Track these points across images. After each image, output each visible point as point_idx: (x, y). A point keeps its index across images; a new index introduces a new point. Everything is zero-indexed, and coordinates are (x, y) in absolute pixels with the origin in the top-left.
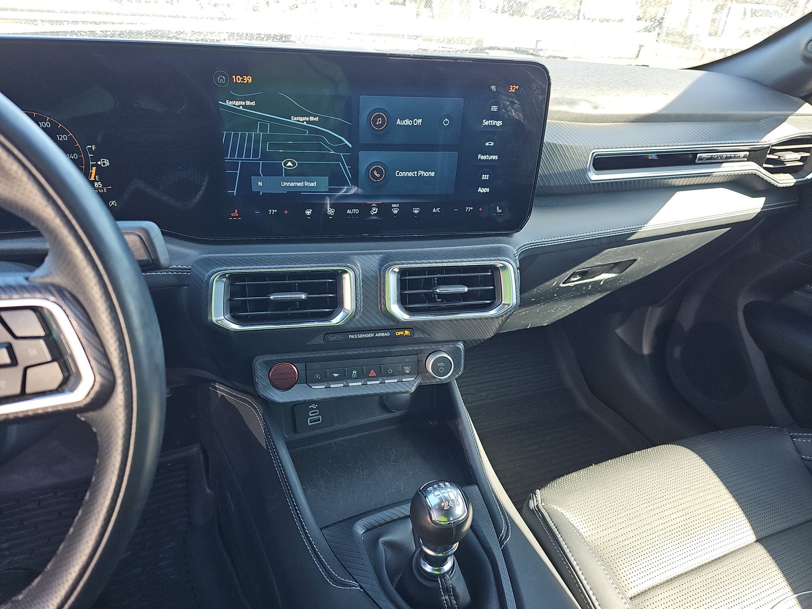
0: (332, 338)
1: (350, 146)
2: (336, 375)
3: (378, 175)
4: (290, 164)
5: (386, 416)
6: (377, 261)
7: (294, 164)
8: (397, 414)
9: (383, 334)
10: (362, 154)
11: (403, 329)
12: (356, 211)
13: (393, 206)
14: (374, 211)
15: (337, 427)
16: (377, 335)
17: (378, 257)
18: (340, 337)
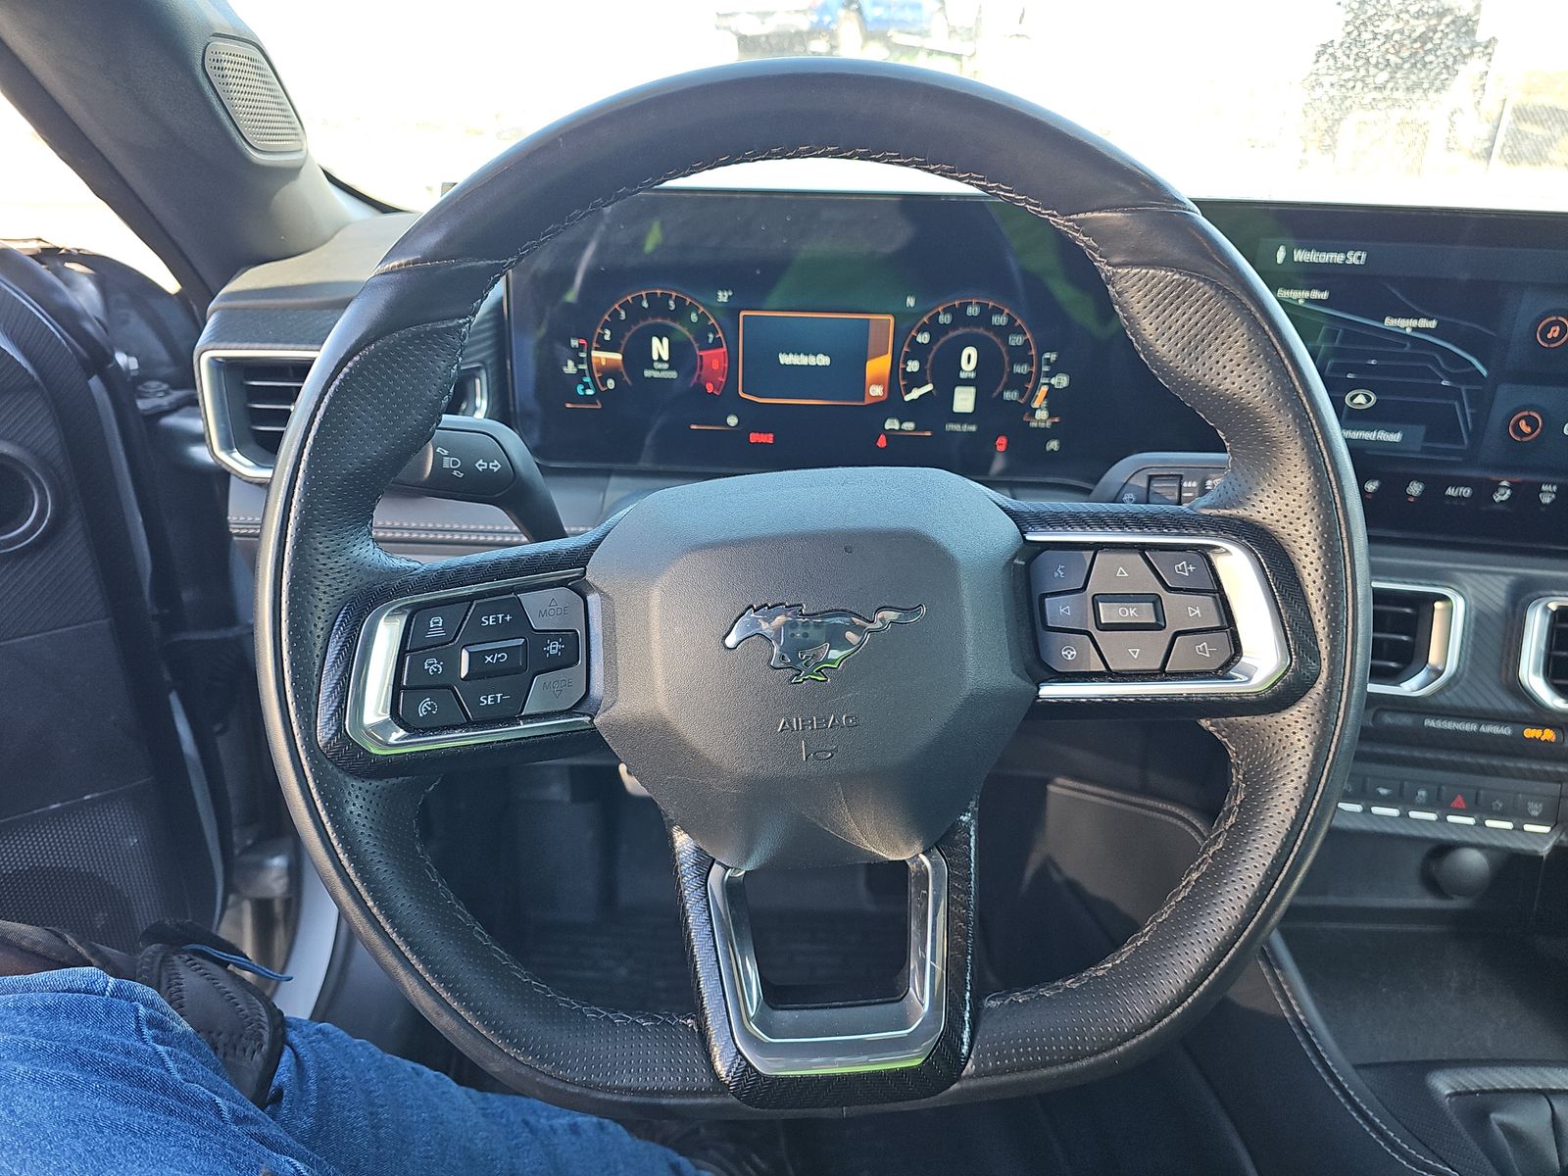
0: (1388, 719)
1: (1485, 373)
2: (1383, 791)
3: (1528, 430)
4: (1360, 399)
5: (1429, 902)
6: (1504, 587)
7: (1369, 399)
8: (1457, 903)
9: (1495, 729)
10: (1504, 390)
11: (1543, 726)
12: (1466, 492)
13: (1544, 488)
14: (1502, 495)
15: (1332, 900)
16: (1483, 729)
17: (1506, 580)
18: (1405, 720)
